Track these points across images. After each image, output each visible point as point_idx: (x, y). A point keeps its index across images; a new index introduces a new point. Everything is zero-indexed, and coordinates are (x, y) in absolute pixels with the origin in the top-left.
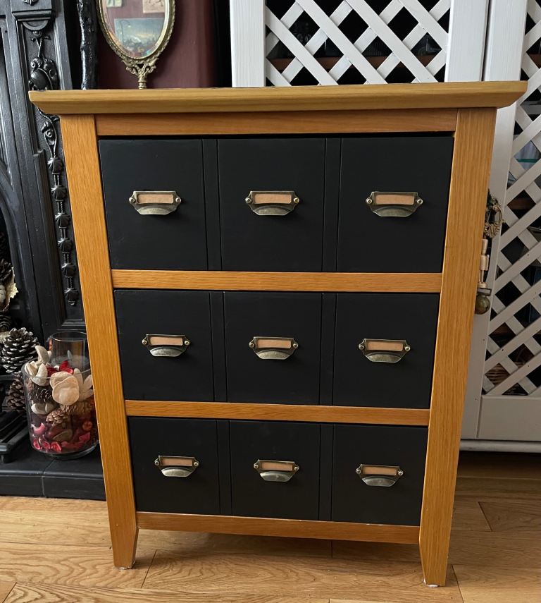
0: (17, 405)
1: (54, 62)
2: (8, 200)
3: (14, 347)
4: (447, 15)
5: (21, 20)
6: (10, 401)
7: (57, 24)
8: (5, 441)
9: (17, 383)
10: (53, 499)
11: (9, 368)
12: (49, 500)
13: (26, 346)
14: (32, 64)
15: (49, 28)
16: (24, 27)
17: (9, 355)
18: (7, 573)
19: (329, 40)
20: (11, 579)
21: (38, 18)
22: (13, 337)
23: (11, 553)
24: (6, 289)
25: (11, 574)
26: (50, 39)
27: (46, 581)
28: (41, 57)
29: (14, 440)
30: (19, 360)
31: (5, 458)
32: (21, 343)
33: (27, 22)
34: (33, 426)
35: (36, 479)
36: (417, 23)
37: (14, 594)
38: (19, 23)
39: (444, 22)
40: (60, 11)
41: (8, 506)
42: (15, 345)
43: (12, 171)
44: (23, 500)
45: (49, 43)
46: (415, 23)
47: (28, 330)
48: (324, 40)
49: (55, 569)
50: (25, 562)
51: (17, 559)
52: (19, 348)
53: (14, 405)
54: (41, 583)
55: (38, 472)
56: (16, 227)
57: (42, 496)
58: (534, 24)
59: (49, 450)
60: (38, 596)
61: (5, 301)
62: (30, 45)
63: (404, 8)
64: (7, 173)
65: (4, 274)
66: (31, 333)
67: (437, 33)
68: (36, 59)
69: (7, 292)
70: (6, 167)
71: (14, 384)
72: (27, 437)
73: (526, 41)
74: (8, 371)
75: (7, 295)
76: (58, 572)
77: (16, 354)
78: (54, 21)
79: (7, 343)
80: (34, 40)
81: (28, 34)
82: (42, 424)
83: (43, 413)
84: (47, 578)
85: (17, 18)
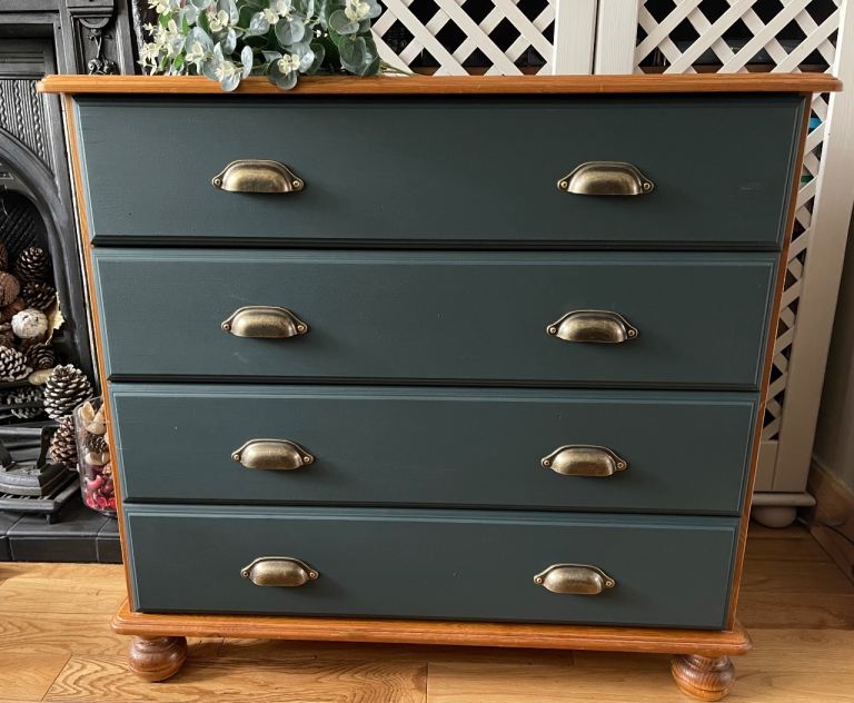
0: (63, 455)
1: (116, 64)
2: (54, 214)
3: (58, 387)
4: (552, 26)
5: (78, 17)
6: (54, 452)
7: (119, 22)
8: (52, 498)
9: (63, 430)
10: (109, 566)
11: (52, 413)
12: (104, 566)
13: (74, 385)
14: (90, 65)
15: (111, 26)
16: (81, 24)
17: (52, 397)
18: (61, 646)
19: (425, 50)
20: (65, 652)
21: (98, 15)
22: (58, 376)
23: (62, 623)
24: (47, 319)
25: (65, 646)
26: (111, 38)
27: (106, 653)
28: (100, 59)
29: (62, 497)
30: (65, 402)
31: (51, 518)
32: (68, 383)
33: (84, 19)
34: (86, 479)
35: (89, 541)
36: (519, 34)
37: (71, 667)
38: (75, 20)
39: (549, 33)
40: (123, 7)
41: (56, 574)
42: (60, 384)
43: (60, 182)
44: (72, 566)
45: (110, 42)
46: (517, 34)
47: (76, 367)
48: (421, 50)
49: (117, 640)
50: (80, 633)
51: (70, 630)
52: (65, 388)
53: (59, 456)
54: (101, 654)
55: (91, 534)
56: (64, 245)
57: (96, 562)
58: (646, 35)
59: (106, 508)
60: (99, 668)
61: (47, 333)
62: (88, 44)
63: (505, 18)
64: (54, 183)
65: (47, 301)
66: (79, 371)
67: (542, 46)
68: (94, 61)
69: (50, 322)
70: (53, 176)
71: (59, 431)
72: (78, 492)
73: (636, 55)
74: (51, 416)
75: (49, 326)
76: (120, 643)
77: (61, 395)
78: (116, 19)
79: (51, 383)
80: (93, 39)
81: (86, 32)
82: (98, 477)
83: (98, 463)
84: (108, 649)
85: (73, 14)
